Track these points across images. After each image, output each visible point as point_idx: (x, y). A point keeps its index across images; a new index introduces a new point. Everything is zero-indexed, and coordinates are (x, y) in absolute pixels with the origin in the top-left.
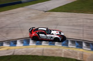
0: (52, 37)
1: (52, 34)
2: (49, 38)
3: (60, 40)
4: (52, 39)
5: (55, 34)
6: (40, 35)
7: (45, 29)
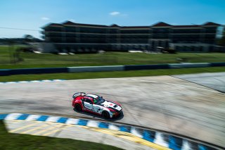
0: (99, 110)
1: (103, 105)
2: (96, 111)
3: (111, 116)
4: (99, 112)
5: (106, 106)
6: (85, 103)
7: (95, 97)
